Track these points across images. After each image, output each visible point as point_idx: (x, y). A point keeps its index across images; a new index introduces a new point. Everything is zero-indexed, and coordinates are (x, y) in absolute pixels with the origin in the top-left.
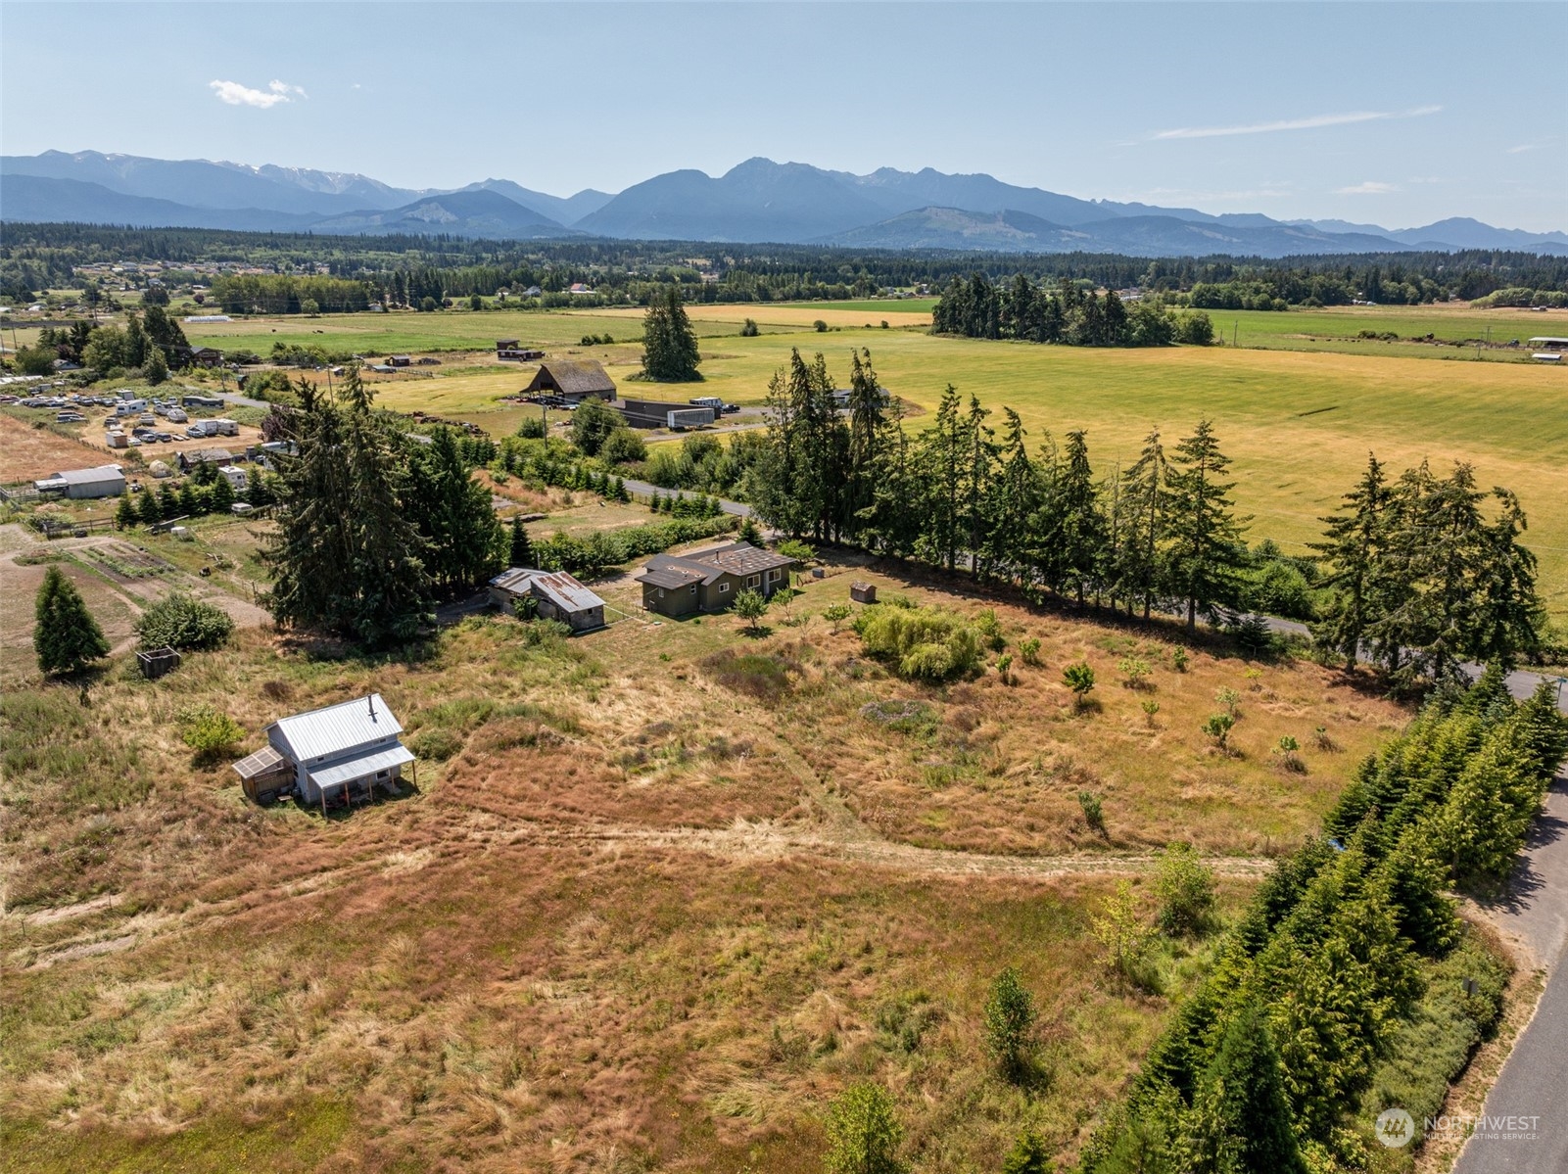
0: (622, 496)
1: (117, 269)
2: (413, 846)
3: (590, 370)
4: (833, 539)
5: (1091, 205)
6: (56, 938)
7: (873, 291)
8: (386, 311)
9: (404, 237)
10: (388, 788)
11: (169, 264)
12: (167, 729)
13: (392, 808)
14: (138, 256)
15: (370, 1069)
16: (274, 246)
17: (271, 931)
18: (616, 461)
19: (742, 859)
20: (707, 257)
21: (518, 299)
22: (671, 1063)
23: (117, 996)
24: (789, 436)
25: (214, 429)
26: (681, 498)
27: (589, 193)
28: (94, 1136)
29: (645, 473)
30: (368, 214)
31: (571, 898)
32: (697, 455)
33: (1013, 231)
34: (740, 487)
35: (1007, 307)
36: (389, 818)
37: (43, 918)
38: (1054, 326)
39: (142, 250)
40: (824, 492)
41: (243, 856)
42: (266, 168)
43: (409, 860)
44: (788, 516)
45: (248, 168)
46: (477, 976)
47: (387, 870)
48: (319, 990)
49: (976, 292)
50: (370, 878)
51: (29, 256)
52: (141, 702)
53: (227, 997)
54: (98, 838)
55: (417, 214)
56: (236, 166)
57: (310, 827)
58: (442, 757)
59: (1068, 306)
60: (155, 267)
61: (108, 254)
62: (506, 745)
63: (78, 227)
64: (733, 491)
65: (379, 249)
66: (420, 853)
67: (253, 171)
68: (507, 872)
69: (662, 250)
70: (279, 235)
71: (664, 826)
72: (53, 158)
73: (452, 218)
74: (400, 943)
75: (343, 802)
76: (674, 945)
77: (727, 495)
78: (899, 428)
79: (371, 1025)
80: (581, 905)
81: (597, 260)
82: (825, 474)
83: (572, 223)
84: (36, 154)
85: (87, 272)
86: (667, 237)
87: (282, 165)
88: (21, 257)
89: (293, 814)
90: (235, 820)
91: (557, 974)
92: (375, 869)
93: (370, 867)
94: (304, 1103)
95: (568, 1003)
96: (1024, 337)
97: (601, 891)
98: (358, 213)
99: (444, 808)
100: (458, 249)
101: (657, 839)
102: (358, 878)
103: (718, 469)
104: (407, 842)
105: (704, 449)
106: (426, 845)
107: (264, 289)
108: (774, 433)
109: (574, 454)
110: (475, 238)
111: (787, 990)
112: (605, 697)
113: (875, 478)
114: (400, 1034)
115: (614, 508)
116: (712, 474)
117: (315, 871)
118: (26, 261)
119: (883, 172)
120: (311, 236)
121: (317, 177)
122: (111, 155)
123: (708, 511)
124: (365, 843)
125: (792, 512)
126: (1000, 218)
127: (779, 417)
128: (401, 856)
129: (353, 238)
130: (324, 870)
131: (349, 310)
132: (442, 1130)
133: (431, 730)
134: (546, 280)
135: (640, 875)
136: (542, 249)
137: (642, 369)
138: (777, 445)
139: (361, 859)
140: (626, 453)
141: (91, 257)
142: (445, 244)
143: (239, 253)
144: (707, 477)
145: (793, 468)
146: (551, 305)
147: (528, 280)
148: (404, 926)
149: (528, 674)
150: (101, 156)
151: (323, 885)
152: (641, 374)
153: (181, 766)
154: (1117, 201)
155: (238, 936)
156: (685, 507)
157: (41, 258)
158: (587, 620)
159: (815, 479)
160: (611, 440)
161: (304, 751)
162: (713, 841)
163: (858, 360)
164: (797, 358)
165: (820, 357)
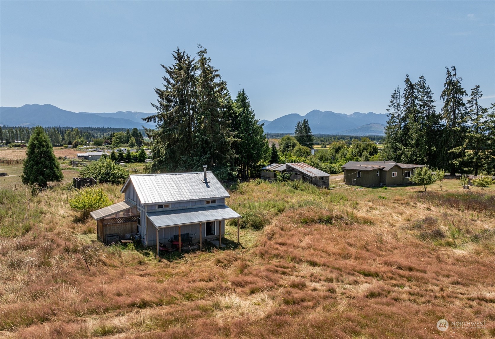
2: (247, 289)
10: (214, 244)
36: (219, 261)
47: (219, 314)
50: (199, 322)
57: (141, 263)
58: (257, 227)
66: (257, 298)
72: (120, 113)
75: (175, 247)
84: (115, 112)
90: (75, 251)
92: (205, 311)
93: (198, 308)
99: (270, 259)
102: (184, 321)
104: (240, 285)
106: (262, 289)
117: (132, 305)
119: (356, 113)
122: (134, 112)
124: (194, 281)
128: (235, 299)
130: (144, 305)
139: (188, 298)
150: (131, 112)
151: (138, 324)
153: (65, 222)
158: (321, 183)
163: (449, 73)
164: (408, 80)
165: (422, 77)
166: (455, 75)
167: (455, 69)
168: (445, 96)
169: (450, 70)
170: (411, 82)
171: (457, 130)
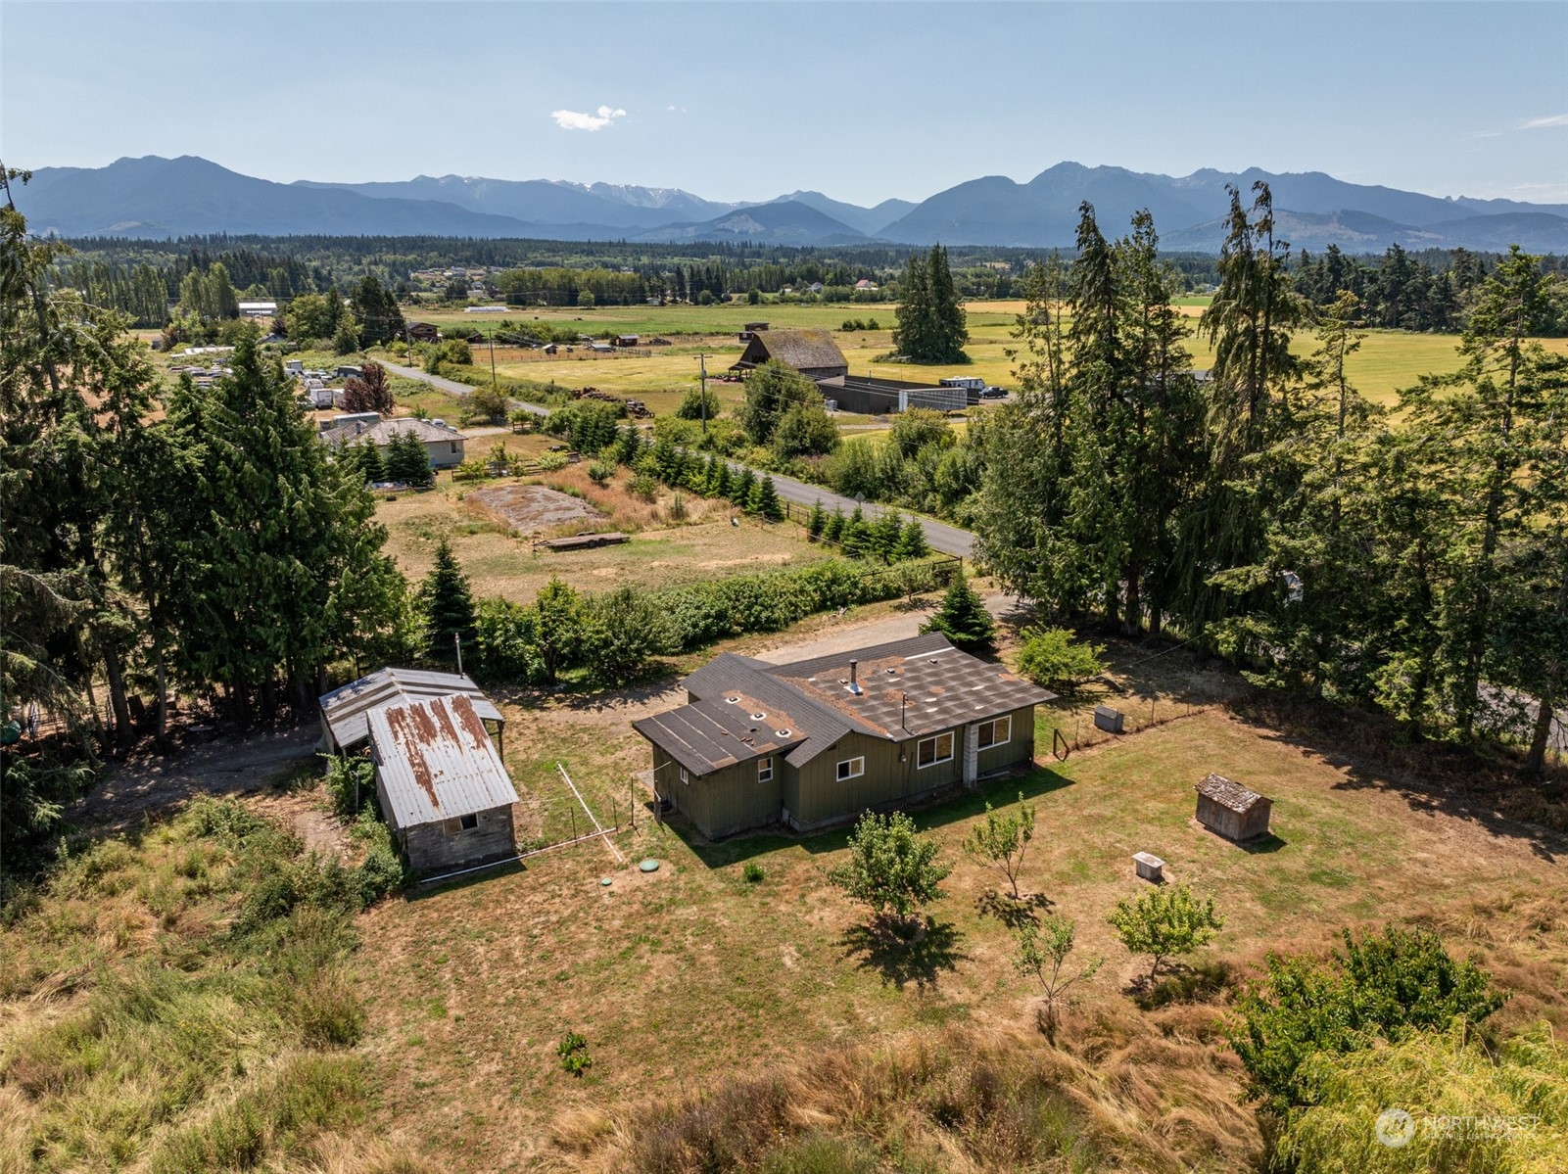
0: (770, 510)
1: (448, 273)
3: (816, 341)
4: (1146, 622)
5: (1446, 203)
7: (1189, 287)
8: (662, 304)
9: (709, 245)
11: (493, 268)
14: (467, 263)
16: (590, 253)
18: (791, 453)
20: (1006, 261)
21: (798, 294)
24: (1062, 400)
25: (327, 401)
26: (858, 518)
27: (893, 204)
29: (828, 473)
30: (684, 226)
32: (910, 447)
33: (1350, 232)
34: (979, 503)
35: (1373, 288)
38: (1440, 311)
39: (472, 257)
40: (1132, 524)
42: (597, 186)
44: (1048, 569)
45: (581, 186)
49: (1331, 270)
51: (376, 263)
55: (727, 225)
56: (571, 184)
59: (1462, 286)
60: (481, 272)
61: (442, 261)
63: (423, 239)
64: (962, 509)
65: (684, 255)
67: (585, 188)
69: (961, 254)
70: (596, 244)
72: (423, 182)
73: (760, 228)
77: (952, 515)
78: (1338, 376)
81: (892, 264)
82: (1138, 487)
83: (872, 233)
84: (409, 179)
85: (421, 277)
86: (967, 244)
87: (611, 183)
88: (370, 263)
96: (1398, 325)
98: (675, 225)
100: (759, 255)
103: (941, 468)
105: (922, 437)
107: (546, 281)
108: (1031, 396)
109: (739, 442)
110: (777, 245)
113: (1265, 498)
115: (754, 530)
116: (930, 477)
118: (373, 267)
119: (1202, 173)
120: (625, 244)
121: (641, 192)
122: (469, 178)
123: (899, 548)
125: (1058, 563)
126: (1335, 218)
127: (1043, 359)
129: (662, 246)
131: (626, 303)
134: (830, 276)
136: (840, 254)
137: (894, 348)
138: (1036, 420)
140: (807, 442)
141: (428, 263)
142: (747, 251)
143: (558, 259)
144: (921, 484)
145: (1065, 469)
146: (830, 299)
147: (812, 276)
150: (459, 180)
152: (891, 355)
154: (1478, 197)
156: (862, 535)
157: (386, 264)
158: (461, 844)
159: (1114, 494)
160: (786, 421)
163: (1239, 218)
164: (1088, 227)
165: (1142, 220)
166: (1267, 225)
167: (1266, 199)
168: (1216, 322)
169: (1248, 200)
170: (1101, 241)
171: (1245, 493)
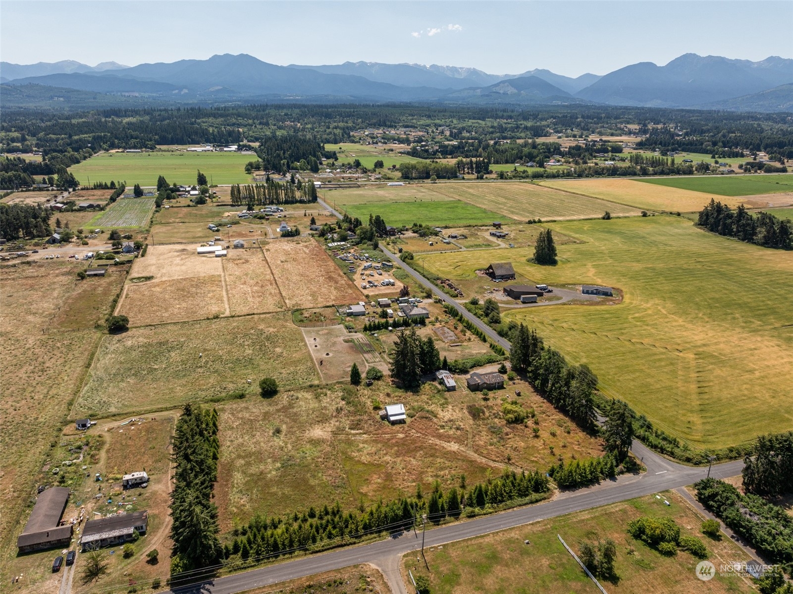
1: (367, 133)
3: (507, 266)
6: (355, 435)
8: (463, 178)
10: (402, 422)
12: (370, 400)
13: (401, 425)
14: (375, 124)
15: (388, 463)
17: (380, 442)
18: (491, 323)
19: (449, 449)
21: (522, 170)
22: (422, 473)
23: (361, 445)
25: (388, 283)
28: (359, 461)
30: (474, 89)
31: (421, 448)
36: (400, 427)
37: (353, 432)
38: (750, 234)
39: (376, 121)
41: (378, 429)
42: (433, 66)
43: (401, 436)
45: (425, 66)
46: (404, 455)
47: (398, 436)
48: (385, 452)
50: (395, 437)
52: (366, 392)
53: (374, 449)
54: (359, 420)
55: (497, 89)
56: (420, 66)
57: (388, 426)
58: (412, 417)
62: (423, 417)
66: (403, 435)
67: (426, 68)
68: (414, 441)
71: (440, 440)
72: (348, 65)
73: (514, 91)
74: (396, 448)
75: (394, 423)
76: (431, 459)
79: (390, 458)
80: (422, 450)
87: (439, 65)
89: (387, 423)
90: (378, 422)
91: (414, 458)
93: (395, 435)
94: (380, 464)
95: (414, 462)
97: (425, 448)
98: (471, 88)
99: (409, 427)
101: (438, 442)
102: (393, 437)
104: (402, 432)
106: (404, 433)
107: (417, 169)
111: (442, 469)
112: (445, 410)
114: (393, 460)
117: (388, 434)
119: (771, 59)
121: (454, 70)
122: (370, 63)
124: (396, 431)
128: (400, 434)
131: (449, 179)
132: (394, 472)
133: (412, 411)
134: (538, 159)
135: (432, 447)
137: (534, 257)
139: (394, 433)
141: (357, 127)
143: (414, 122)
146: (535, 176)
148: (397, 446)
149: (434, 401)
150: (365, 64)
151: (388, 436)
152: (533, 259)
153: (371, 408)
155: (376, 441)
157: (340, 128)
158: (451, 388)
160: (491, 315)
161: (389, 413)
162: (445, 445)
